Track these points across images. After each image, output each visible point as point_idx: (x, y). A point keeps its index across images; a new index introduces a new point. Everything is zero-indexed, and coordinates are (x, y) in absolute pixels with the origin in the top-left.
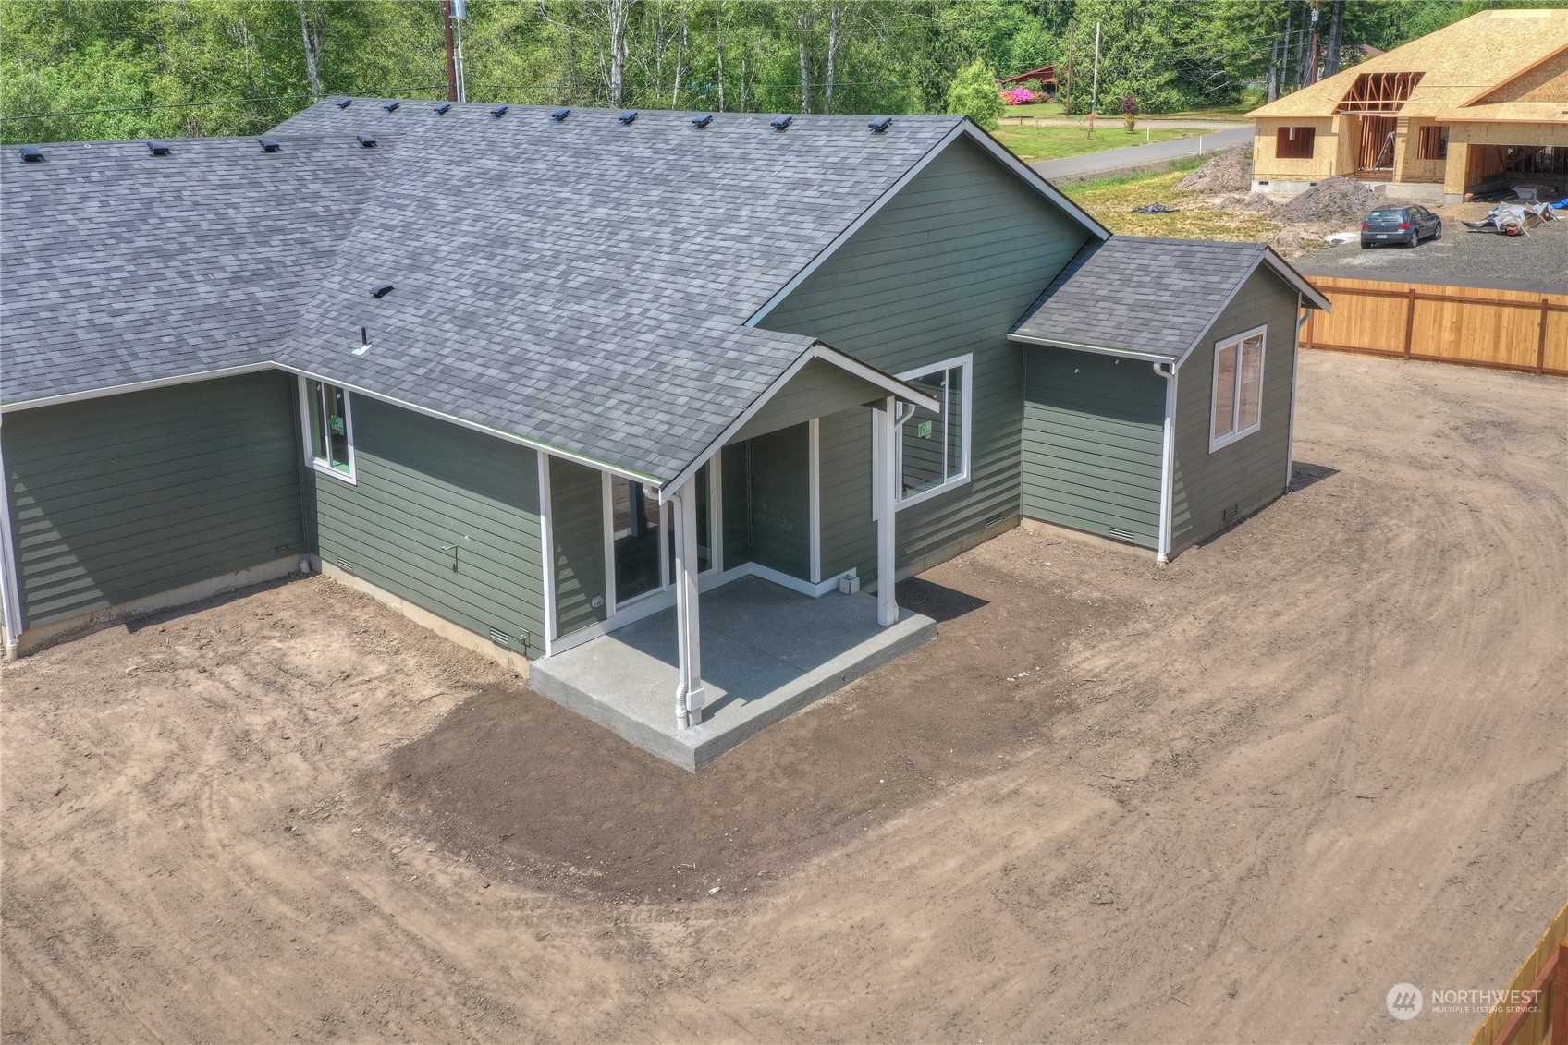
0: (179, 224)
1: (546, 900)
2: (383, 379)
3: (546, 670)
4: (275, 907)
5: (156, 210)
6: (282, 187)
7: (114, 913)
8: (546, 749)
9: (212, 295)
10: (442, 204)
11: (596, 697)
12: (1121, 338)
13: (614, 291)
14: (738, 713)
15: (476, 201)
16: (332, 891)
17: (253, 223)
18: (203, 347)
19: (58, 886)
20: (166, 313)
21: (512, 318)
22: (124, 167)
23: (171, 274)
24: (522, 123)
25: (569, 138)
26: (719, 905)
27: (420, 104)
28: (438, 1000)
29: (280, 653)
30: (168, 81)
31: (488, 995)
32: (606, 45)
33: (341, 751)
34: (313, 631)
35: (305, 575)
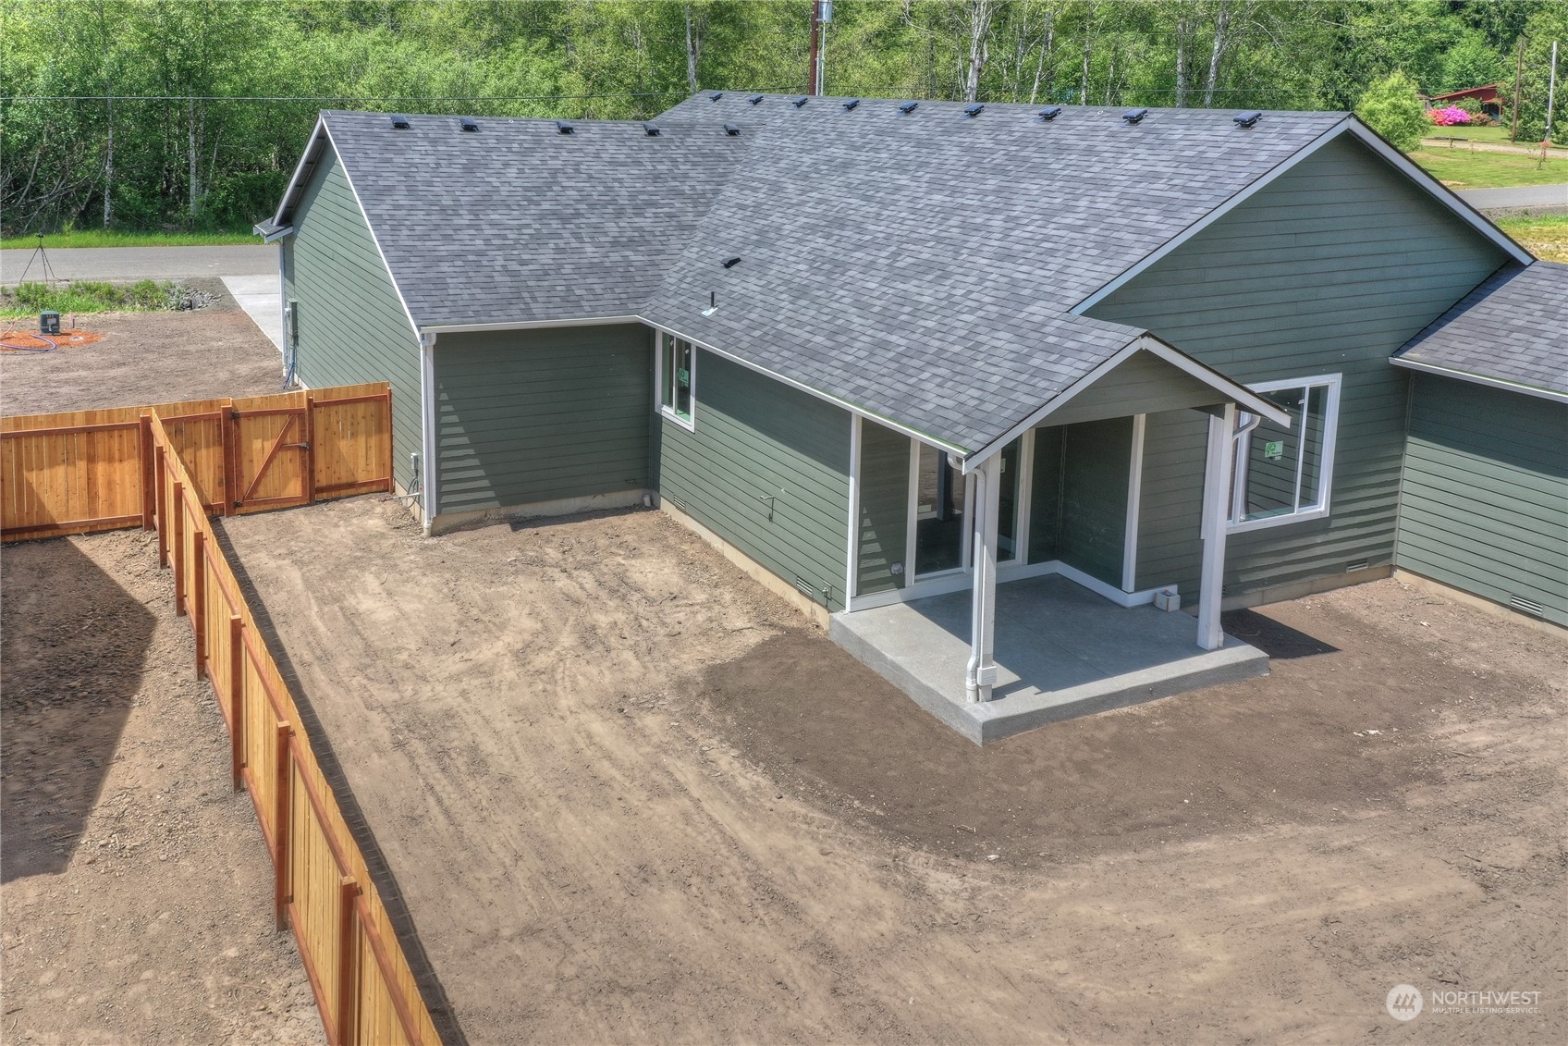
0: (575, 193)
1: (831, 823)
2: (724, 337)
3: (844, 623)
4: (605, 769)
5: (560, 180)
6: (659, 167)
7: (488, 745)
8: (839, 693)
9: (596, 255)
10: (790, 187)
11: (889, 656)
13: (939, 273)
14: (1028, 700)
15: (820, 186)
16: (652, 768)
17: (632, 197)
18: (585, 297)
19: (449, 714)
20: (560, 267)
21: (842, 292)
22: (538, 140)
23: (566, 234)
24: (871, 115)
25: (914, 129)
26: (997, 872)
27: (782, 98)
28: (733, 879)
29: (623, 568)
30: (572, 77)
31: (775, 887)
32: (965, 50)
33: (666, 657)
34: (650, 556)
35: (647, 509)
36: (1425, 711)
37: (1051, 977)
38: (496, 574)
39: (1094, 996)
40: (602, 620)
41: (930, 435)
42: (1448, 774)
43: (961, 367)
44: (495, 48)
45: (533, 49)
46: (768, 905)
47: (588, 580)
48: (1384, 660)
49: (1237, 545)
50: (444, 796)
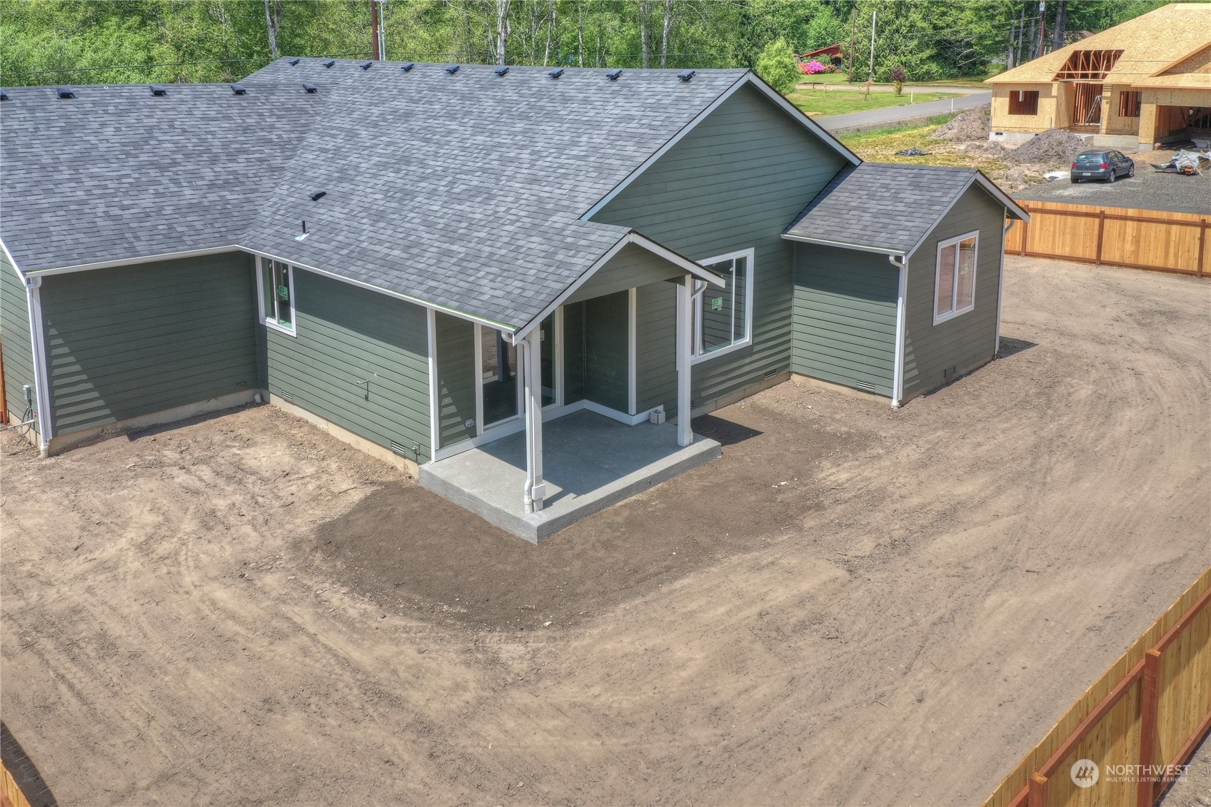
0: (172, 145)
1: (426, 627)
2: (317, 257)
3: (430, 471)
4: (231, 627)
5: (155, 135)
6: (248, 121)
7: (116, 629)
8: (429, 526)
9: (195, 196)
10: (364, 133)
11: (466, 490)
12: (866, 237)
13: (486, 195)
14: (571, 503)
15: (388, 132)
16: (272, 618)
17: (225, 146)
18: (187, 233)
19: (75, 610)
20: (161, 209)
21: (412, 215)
22: (133, 103)
23: (164, 180)
24: (424, 76)
25: (458, 86)
26: (550, 634)
27: (350, 62)
28: (346, 691)
29: (238, 457)
30: (165, 48)
31: (382, 688)
32: (494, 25)
33: (281, 525)
34: (263, 443)
35: (258, 405)
36: (812, 464)
37: (589, 700)
38: (116, 480)
39: (618, 705)
40: (221, 504)
41: (488, 319)
42: (826, 503)
43: (507, 265)
44: (90, 26)
45: (125, 26)
46: (377, 703)
47: (206, 472)
48: (787, 435)
49: (699, 372)
50: (75, 681)
